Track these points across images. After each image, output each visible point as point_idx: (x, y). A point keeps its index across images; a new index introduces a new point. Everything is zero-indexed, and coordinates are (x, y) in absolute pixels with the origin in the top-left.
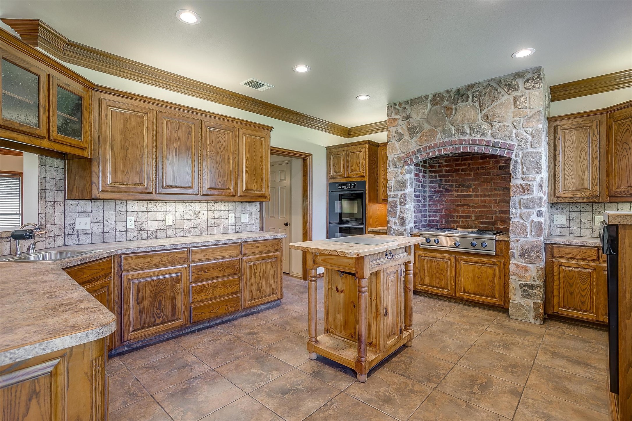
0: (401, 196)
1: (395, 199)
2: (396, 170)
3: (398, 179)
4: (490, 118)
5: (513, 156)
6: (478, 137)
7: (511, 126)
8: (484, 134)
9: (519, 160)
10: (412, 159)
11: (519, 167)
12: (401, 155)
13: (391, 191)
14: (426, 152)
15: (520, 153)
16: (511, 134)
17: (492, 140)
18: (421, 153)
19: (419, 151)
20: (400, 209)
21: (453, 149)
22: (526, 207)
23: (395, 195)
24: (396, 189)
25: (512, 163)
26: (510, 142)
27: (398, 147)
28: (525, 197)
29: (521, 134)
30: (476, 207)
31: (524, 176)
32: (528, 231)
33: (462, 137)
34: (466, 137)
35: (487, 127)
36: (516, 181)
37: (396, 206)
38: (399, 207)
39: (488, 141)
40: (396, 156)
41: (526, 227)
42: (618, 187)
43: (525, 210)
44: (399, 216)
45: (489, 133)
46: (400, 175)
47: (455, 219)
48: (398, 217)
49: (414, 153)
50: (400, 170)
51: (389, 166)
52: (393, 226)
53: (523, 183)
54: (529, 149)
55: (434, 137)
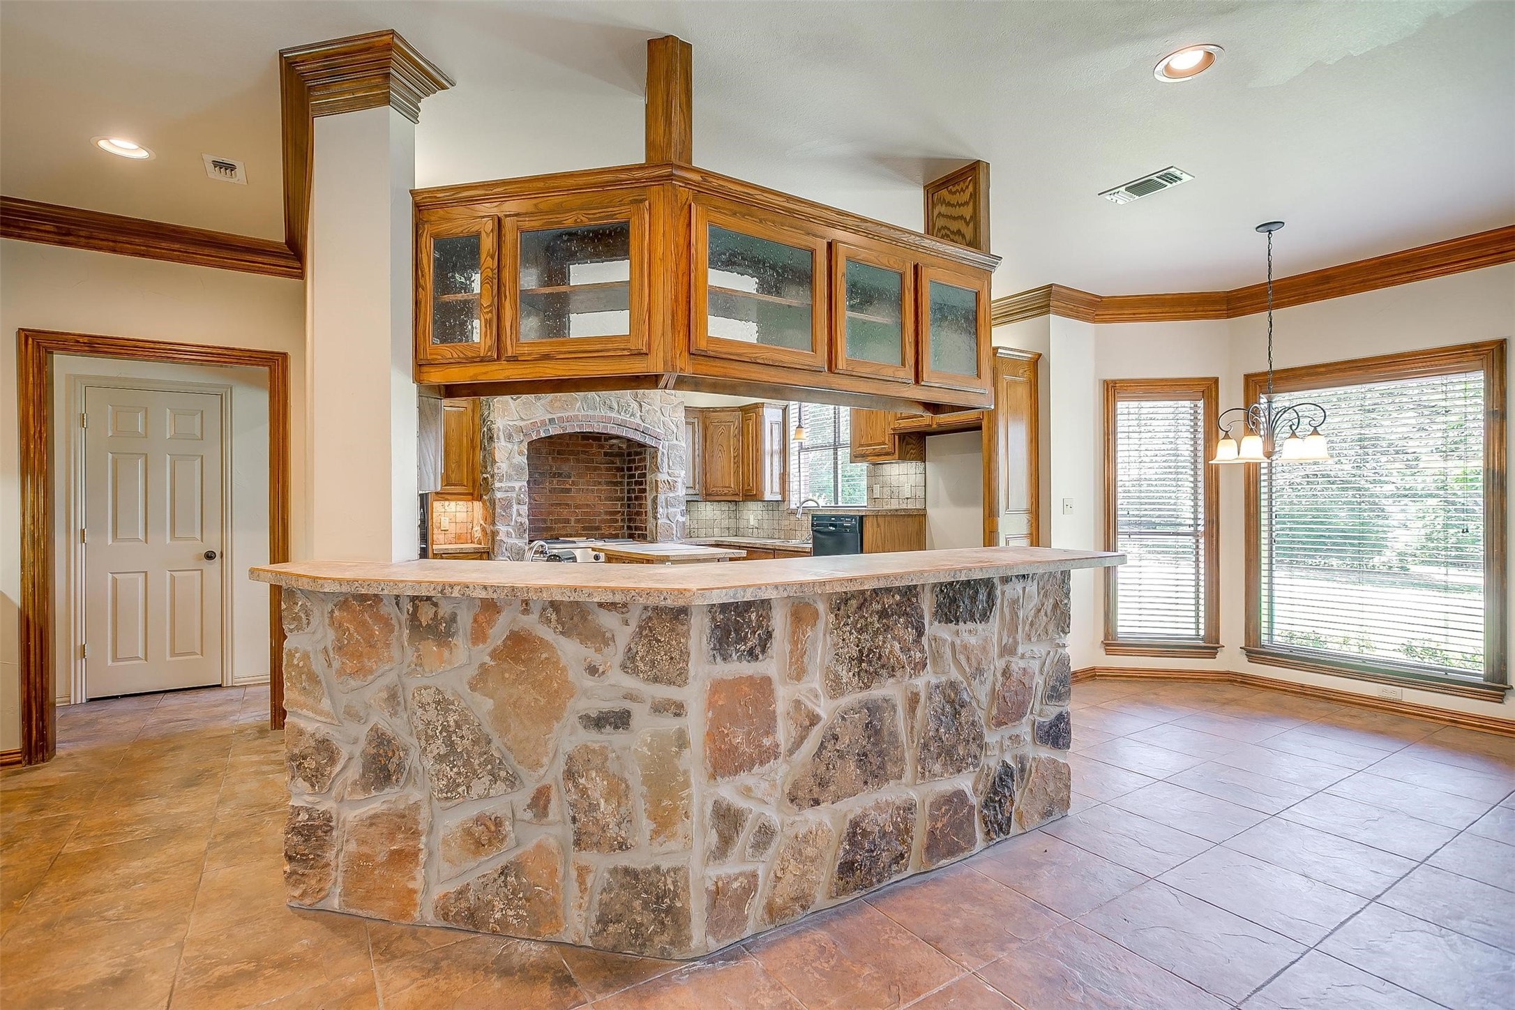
0: (520, 489)
1: (509, 494)
2: (510, 446)
3: (514, 461)
4: (639, 396)
5: (660, 448)
6: (627, 417)
7: (659, 411)
8: (633, 415)
9: (665, 452)
10: (538, 432)
11: (666, 460)
12: (522, 424)
13: (501, 481)
14: (563, 425)
15: (667, 443)
16: (659, 420)
17: (640, 422)
18: (555, 426)
19: (551, 421)
20: (518, 510)
21: (598, 428)
22: (673, 506)
23: (509, 487)
24: (510, 478)
25: (659, 454)
26: (658, 430)
27: (513, 408)
28: (672, 495)
29: (668, 424)
30: (577, 507)
31: (670, 471)
32: (674, 532)
33: (610, 414)
34: (613, 415)
35: (635, 407)
36: (662, 477)
37: (509, 506)
38: (515, 507)
39: (639, 425)
40: (511, 423)
41: (672, 529)
42: (714, 487)
43: (671, 510)
44: (517, 522)
45: (638, 415)
46: (517, 455)
47: (549, 525)
48: (513, 523)
49: (543, 423)
50: (516, 447)
51: (498, 439)
52: (505, 539)
53: (669, 479)
54: (675, 442)
55: (572, 405)
